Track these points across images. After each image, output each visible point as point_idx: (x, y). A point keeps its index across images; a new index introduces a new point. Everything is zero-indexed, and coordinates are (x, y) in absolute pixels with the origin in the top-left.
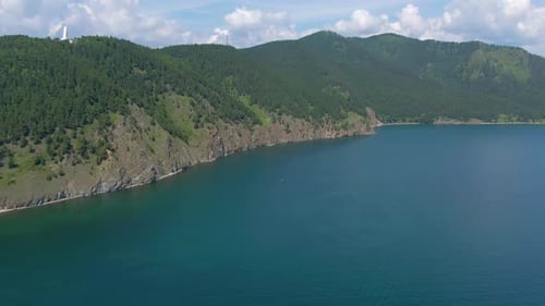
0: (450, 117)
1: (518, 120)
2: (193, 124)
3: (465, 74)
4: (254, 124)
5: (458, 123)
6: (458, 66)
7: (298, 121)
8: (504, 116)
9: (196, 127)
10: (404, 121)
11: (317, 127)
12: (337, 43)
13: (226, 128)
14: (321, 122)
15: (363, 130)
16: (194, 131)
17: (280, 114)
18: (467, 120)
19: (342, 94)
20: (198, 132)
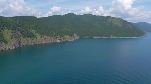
0: (98, 36)
1: (116, 37)
2: (10, 38)
3: (105, 25)
4: (34, 38)
5: (100, 38)
6: (104, 23)
7: (49, 37)
8: (112, 36)
9: (11, 39)
10: (85, 37)
11: (55, 39)
12: (72, 16)
13: (23, 39)
14: (56, 38)
15: (69, 40)
16: (10, 40)
17: (44, 35)
18: (102, 37)
19: (68, 30)
20: (11, 40)
